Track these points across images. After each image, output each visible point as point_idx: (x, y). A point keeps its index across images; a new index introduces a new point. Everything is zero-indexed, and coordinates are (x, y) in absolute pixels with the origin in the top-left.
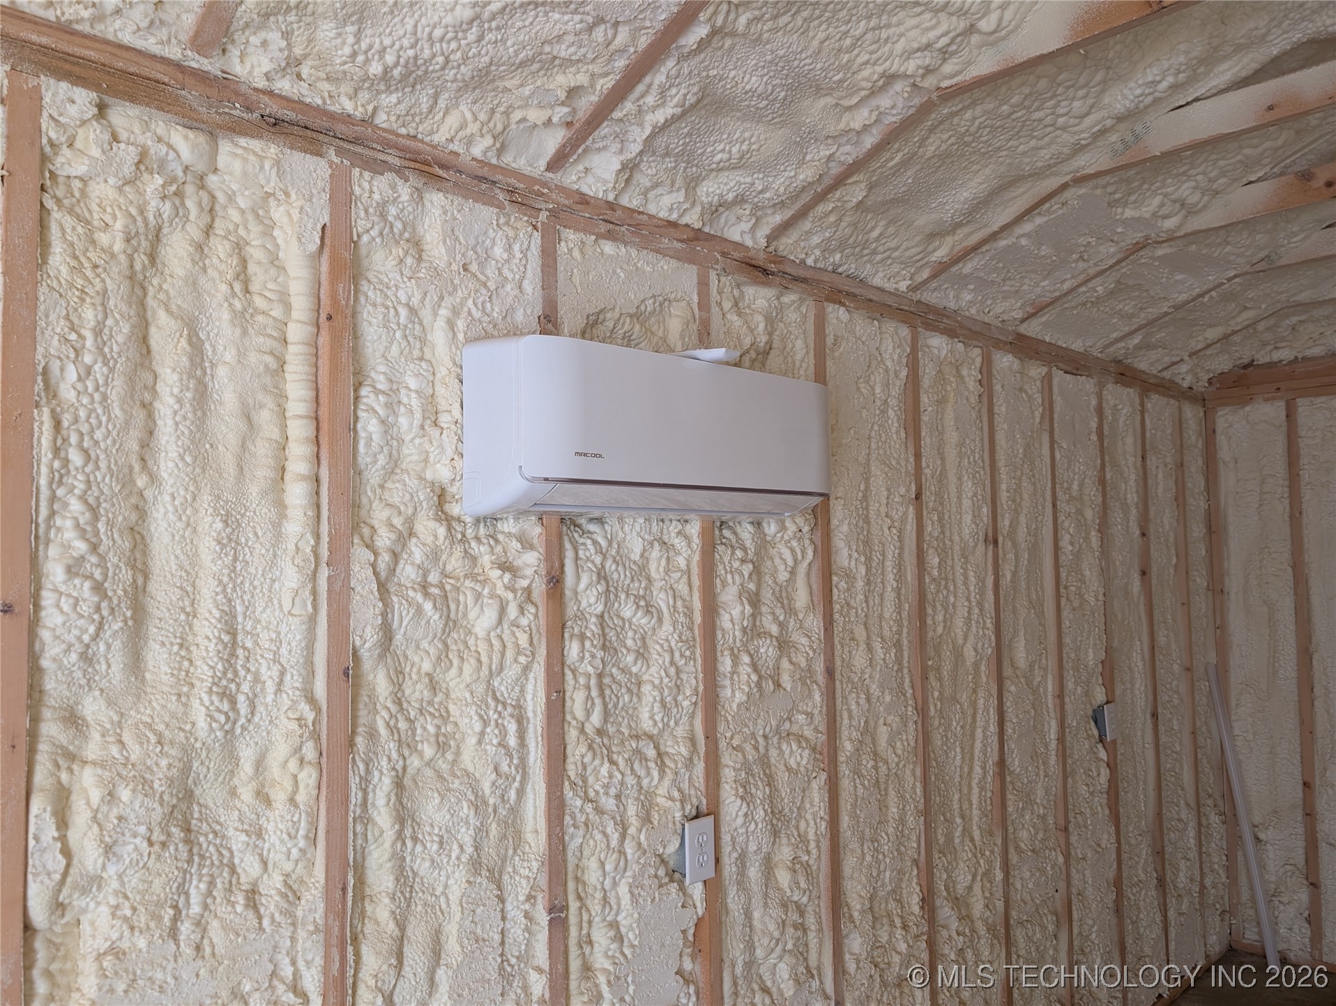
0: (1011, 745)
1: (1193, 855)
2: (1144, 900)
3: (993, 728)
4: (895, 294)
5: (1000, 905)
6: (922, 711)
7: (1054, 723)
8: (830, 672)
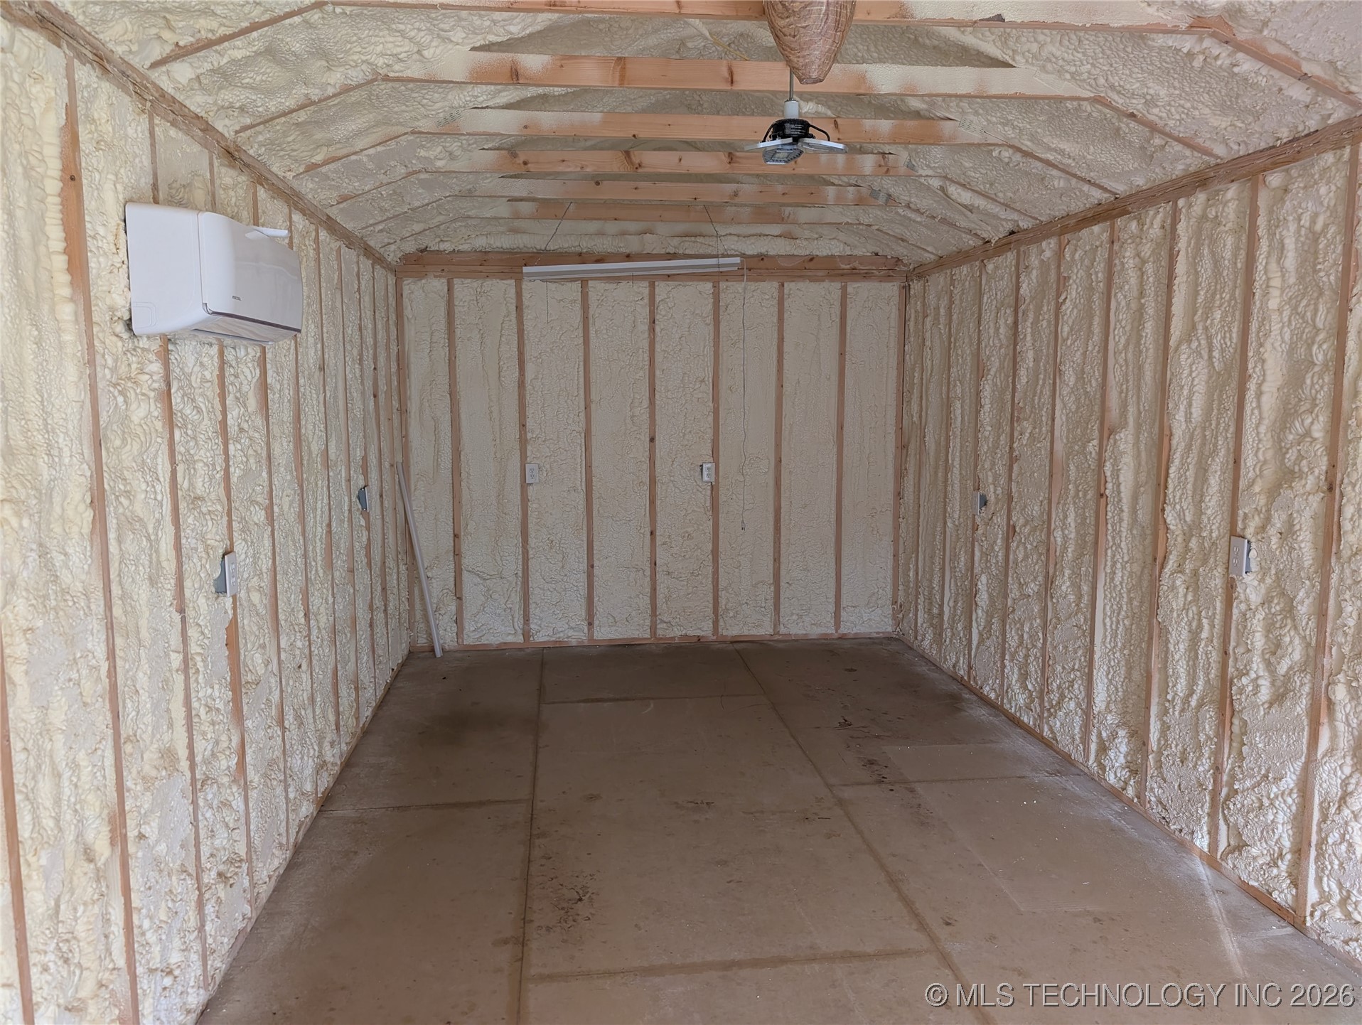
0: (333, 513)
1: (395, 591)
2: (380, 616)
3: (326, 501)
4: (283, 180)
5: (331, 619)
6: (301, 487)
7: (346, 499)
8: (269, 457)
